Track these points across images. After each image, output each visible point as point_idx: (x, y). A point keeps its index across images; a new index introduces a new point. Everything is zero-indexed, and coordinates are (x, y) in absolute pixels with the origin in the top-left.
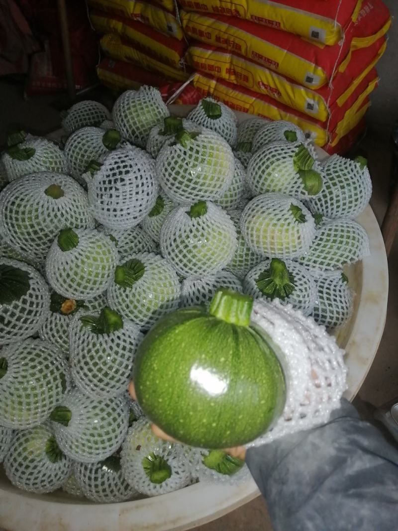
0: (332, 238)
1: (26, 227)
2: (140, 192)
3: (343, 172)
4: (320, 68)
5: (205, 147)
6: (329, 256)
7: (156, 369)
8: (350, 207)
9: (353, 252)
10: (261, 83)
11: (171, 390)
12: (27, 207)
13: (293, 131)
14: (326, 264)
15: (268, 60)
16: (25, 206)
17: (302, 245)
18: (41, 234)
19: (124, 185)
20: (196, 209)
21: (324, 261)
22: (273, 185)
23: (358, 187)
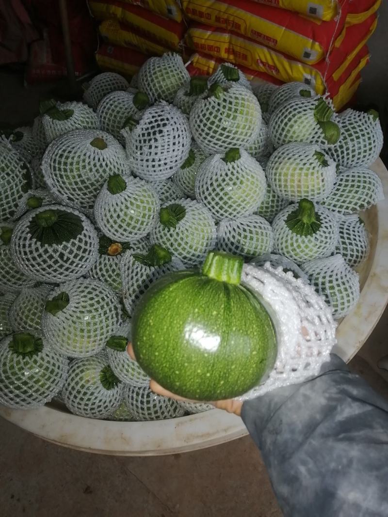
0: (350, 183)
1: (74, 177)
2: (177, 143)
3: (358, 124)
4: (317, 44)
5: (236, 98)
6: (348, 200)
7: (152, 324)
8: (364, 157)
9: (369, 195)
10: (259, 62)
11: (166, 343)
12: (75, 159)
13: (308, 90)
14: (345, 207)
15: (267, 37)
16: (73, 158)
17: (325, 187)
18: (88, 183)
19: (163, 136)
20: (231, 154)
21: (343, 204)
22: (295, 136)
23: (372, 137)
